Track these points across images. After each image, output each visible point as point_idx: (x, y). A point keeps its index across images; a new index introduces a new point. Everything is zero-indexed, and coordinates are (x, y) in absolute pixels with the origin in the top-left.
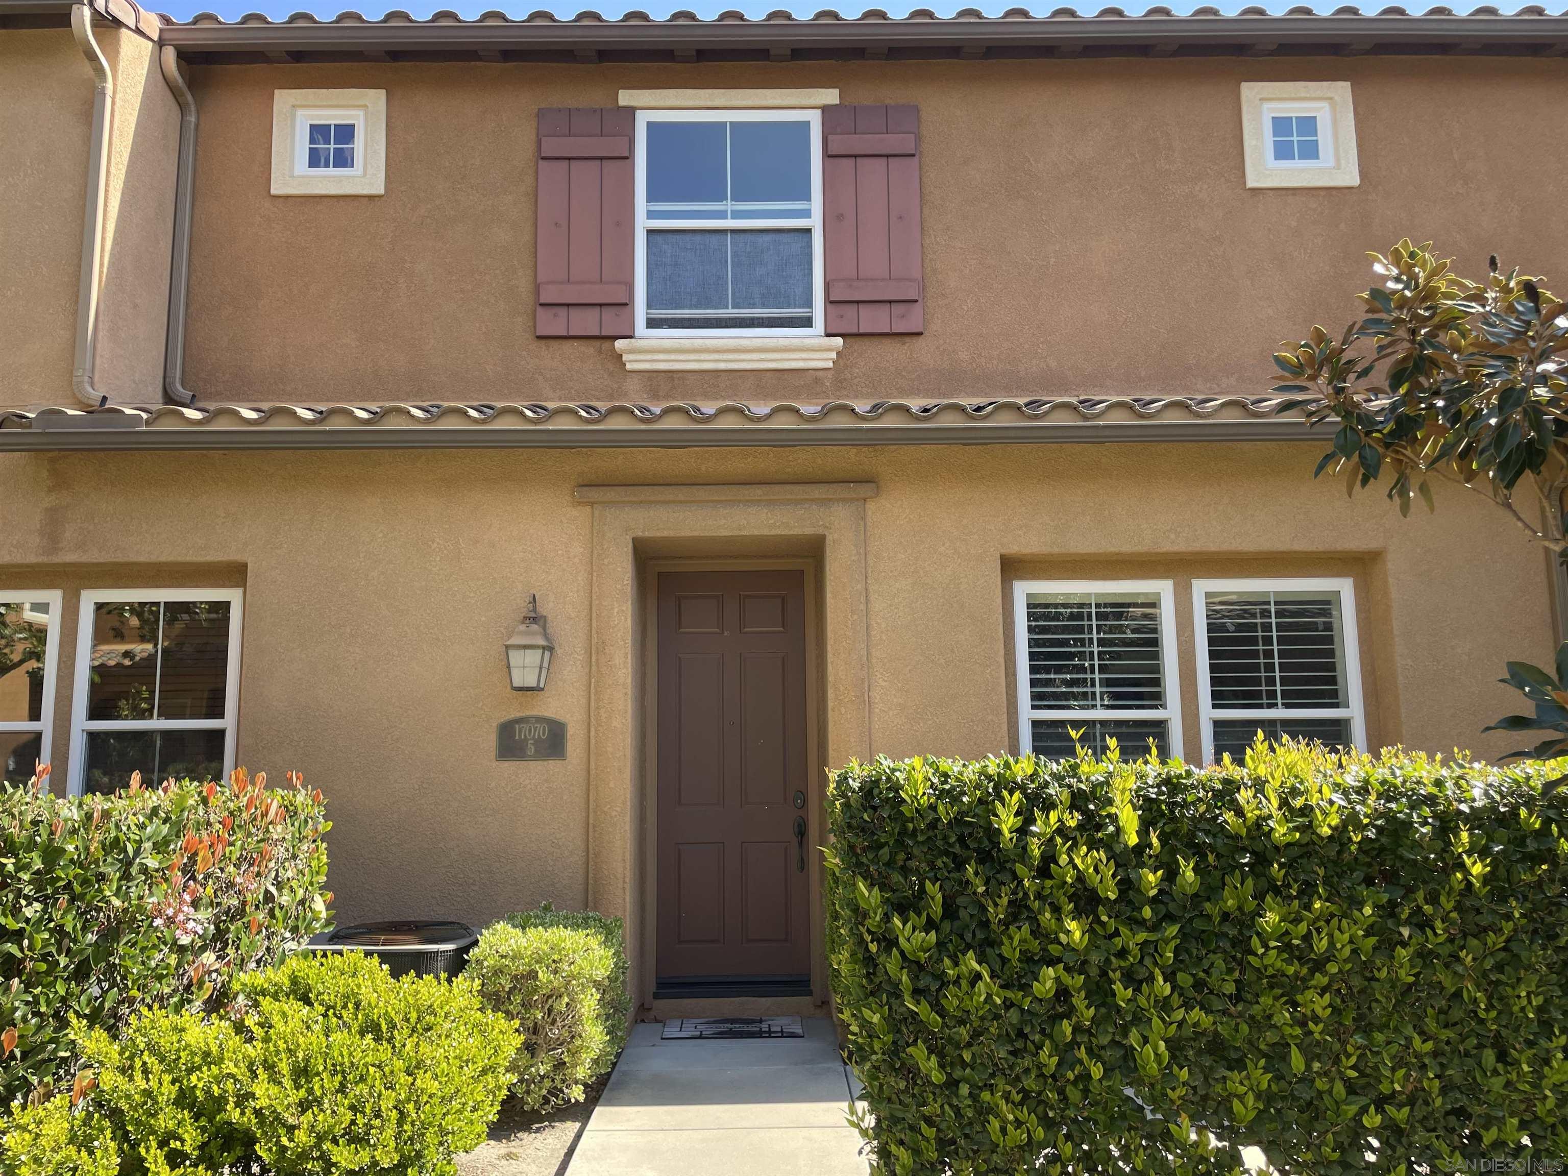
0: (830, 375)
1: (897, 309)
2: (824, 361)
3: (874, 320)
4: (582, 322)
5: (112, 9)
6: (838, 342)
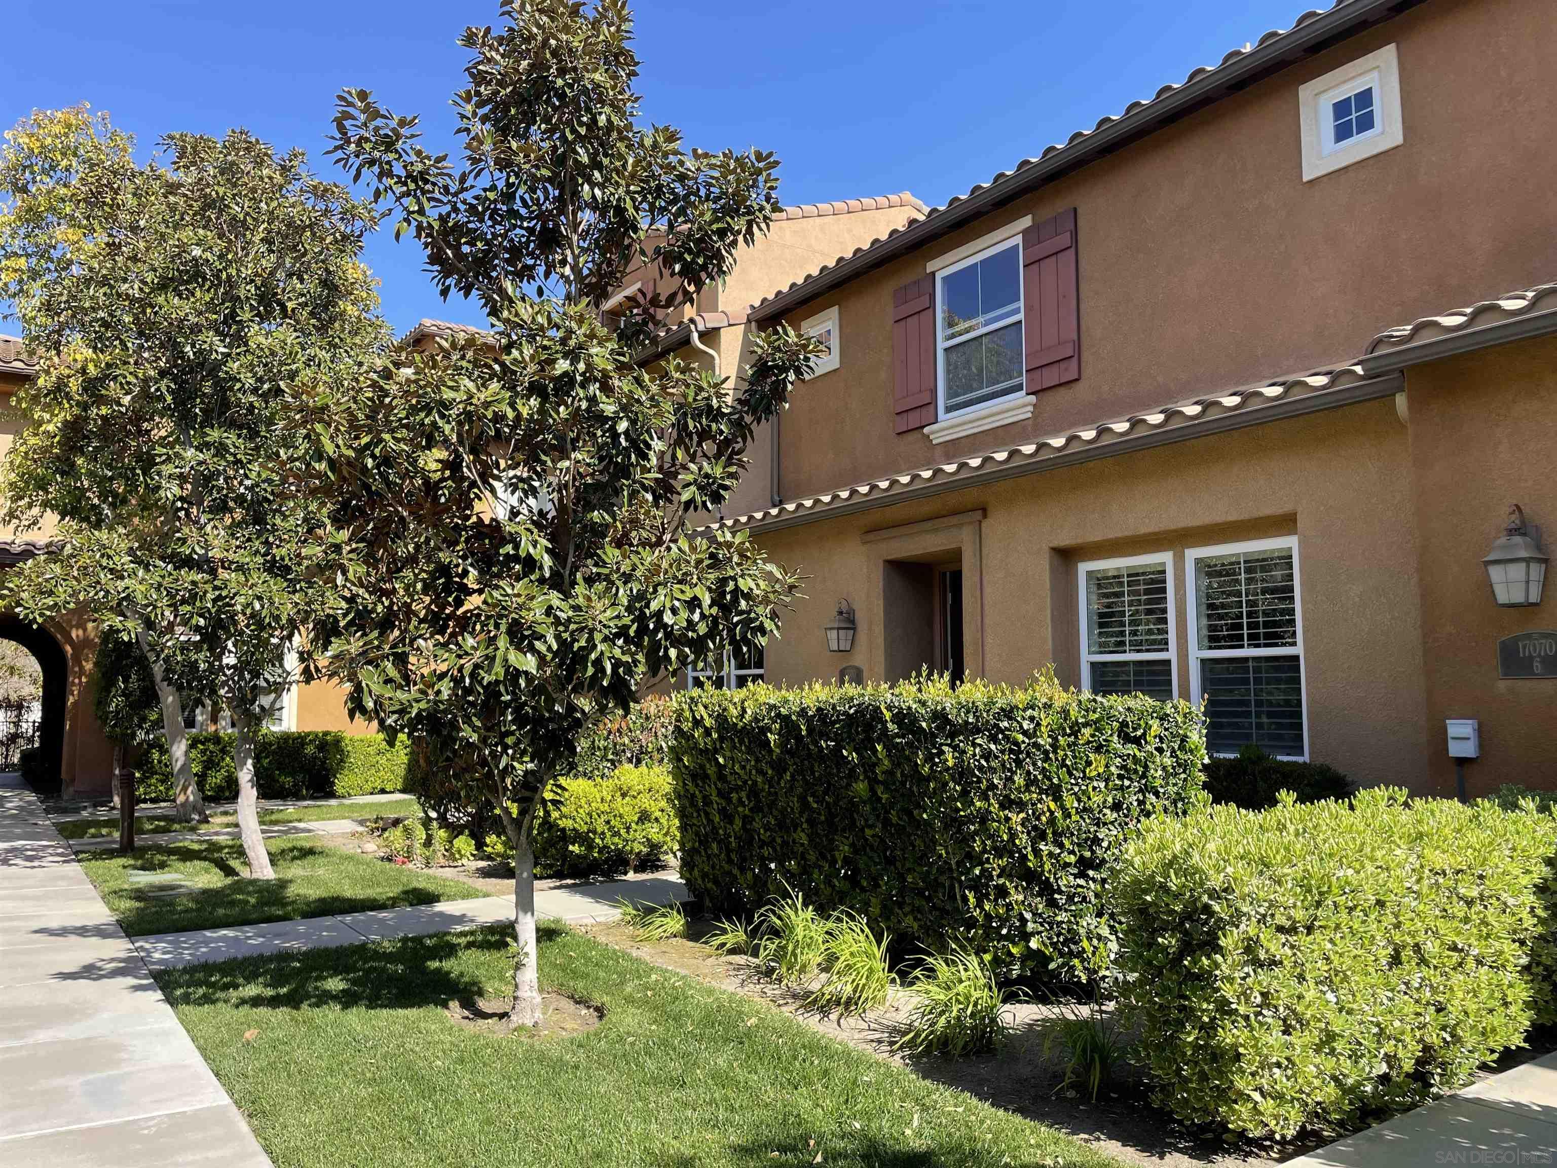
0: (1030, 422)
1: (1063, 365)
2: (1026, 413)
3: (1050, 377)
4: (913, 420)
5: (709, 325)
6: (1032, 399)
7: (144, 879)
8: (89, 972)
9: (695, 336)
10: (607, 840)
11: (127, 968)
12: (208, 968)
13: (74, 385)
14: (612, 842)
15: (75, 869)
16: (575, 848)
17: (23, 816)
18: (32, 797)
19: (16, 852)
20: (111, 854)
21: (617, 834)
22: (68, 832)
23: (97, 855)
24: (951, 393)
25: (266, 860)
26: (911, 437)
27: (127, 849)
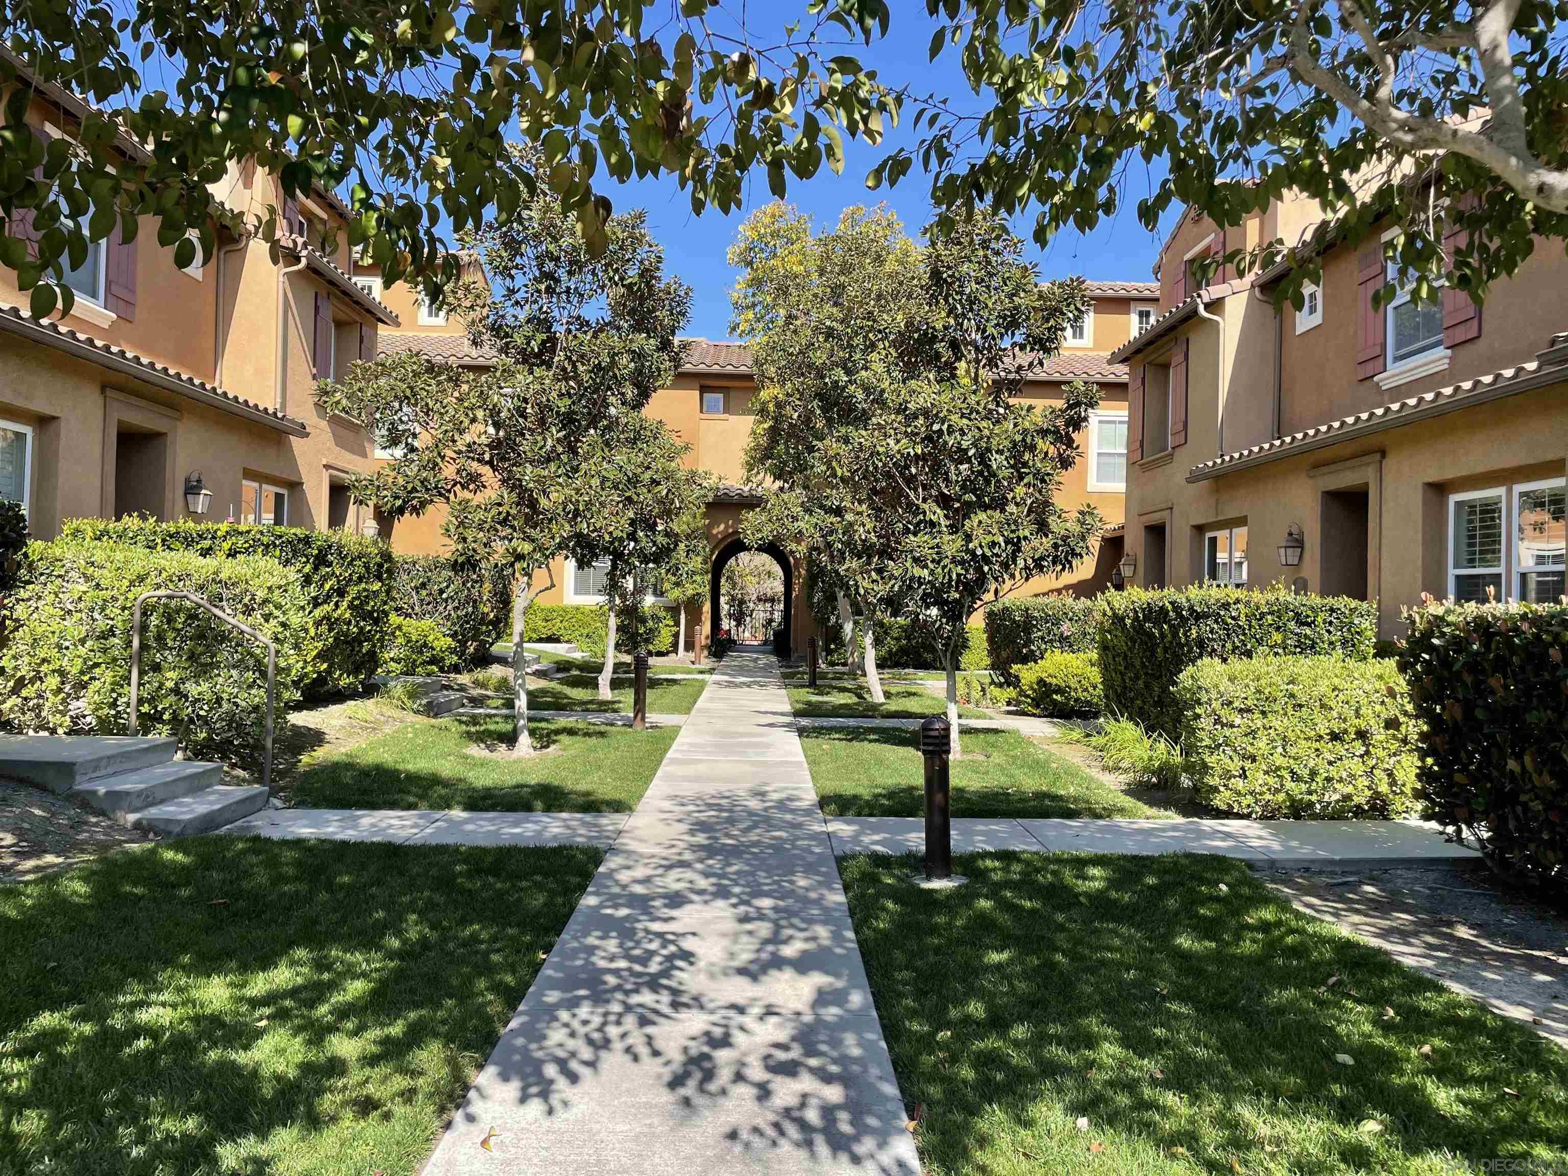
0: (1438, 374)
1: (1468, 324)
2: (1444, 365)
3: (1460, 334)
4: (1369, 369)
5: (1214, 297)
6: (1449, 352)
7: (815, 698)
8: (771, 725)
9: (1201, 308)
10: (1080, 694)
11: (788, 725)
12: (822, 728)
13: (771, 407)
14: (1083, 695)
15: (784, 692)
16: (1057, 697)
17: (769, 666)
18: (773, 659)
19: (755, 683)
20: (803, 686)
21: (1086, 690)
22: (785, 676)
23: (796, 687)
24: (1399, 346)
25: (881, 694)
26: (1367, 383)
27: (812, 684)
